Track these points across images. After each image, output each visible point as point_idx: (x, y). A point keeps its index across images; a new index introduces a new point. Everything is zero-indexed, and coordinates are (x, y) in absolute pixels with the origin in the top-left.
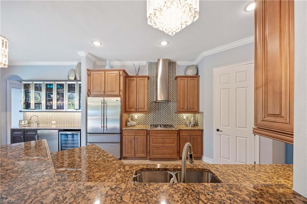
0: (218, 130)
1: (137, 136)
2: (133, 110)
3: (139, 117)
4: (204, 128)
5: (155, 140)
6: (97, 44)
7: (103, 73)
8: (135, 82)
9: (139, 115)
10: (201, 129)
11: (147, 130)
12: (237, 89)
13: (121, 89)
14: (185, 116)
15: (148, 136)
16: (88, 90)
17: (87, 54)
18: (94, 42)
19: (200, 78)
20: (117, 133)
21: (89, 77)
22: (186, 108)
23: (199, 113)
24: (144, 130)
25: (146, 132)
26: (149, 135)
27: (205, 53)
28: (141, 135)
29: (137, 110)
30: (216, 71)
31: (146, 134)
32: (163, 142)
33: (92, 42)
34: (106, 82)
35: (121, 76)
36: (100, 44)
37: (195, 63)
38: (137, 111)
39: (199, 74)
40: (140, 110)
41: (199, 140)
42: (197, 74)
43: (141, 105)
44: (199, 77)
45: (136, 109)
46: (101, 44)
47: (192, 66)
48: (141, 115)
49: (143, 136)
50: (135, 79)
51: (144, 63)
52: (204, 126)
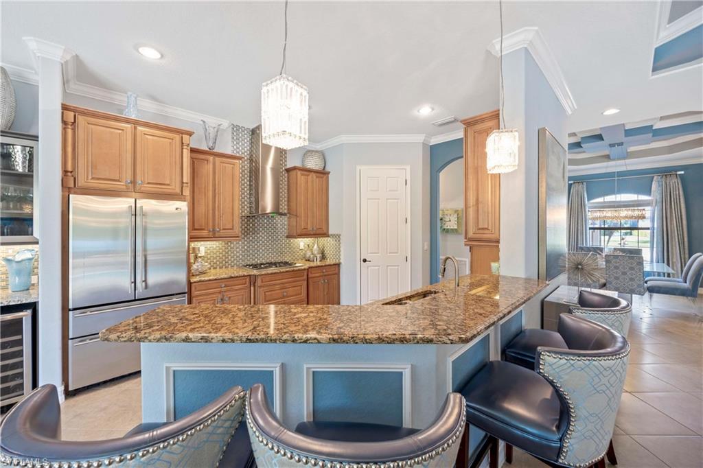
0: (365, 261)
1: (227, 293)
2: (206, 233)
3: (209, 251)
4: (341, 261)
5: (270, 293)
6: (150, 53)
7: (129, 127)
8: (211, 165)
9: (209, 246)
10: (334, 262)
11: (250, 276)
12: (389, 201)
13: (185, 181)
14: (302, 243)
15: (252, 288)
16: (65, 172)
17: (68, 57)
18: (140, 47)
19: (329, 175)
20: (177, 294)
21: (70, 131)
23: (328, 236)
24: (244, 276)
25: (248, 280)
26: (254, 286)
27: (345, 139)
28: (236, 290)
29: (214, 234)
30: (366, 170)
31: (248, 284)
32: (285, 294)
33: (136, 48)
34: (138, 156)
35: (185, 147)
36: (159, 56)
37: (320, 147)
38: (215, 236)
39: (328, 169)
40: (223, 233)
41: (335, 282)
42: (324, 168)
43: (226, 222)
44: (328, 173)
45: (214, 230)
46: (162, 56)
47: (316, 151)
48: (215, 246)
49: (240, 289)
50: (211, 158)
51: (224, 124)
52: (342, 257)
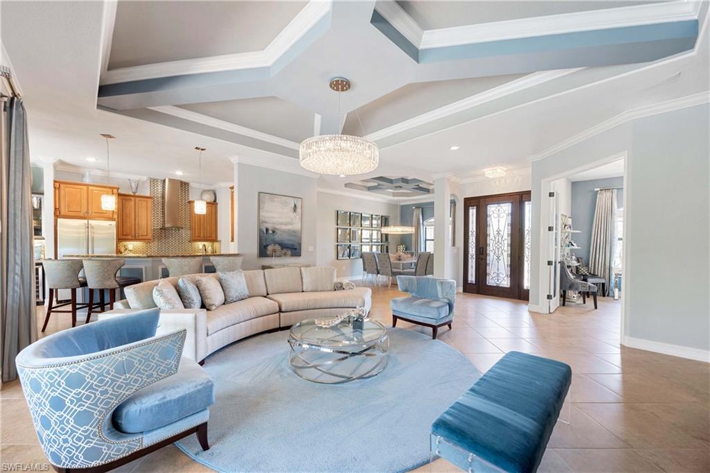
2: (130, 237)
3: (135, 247)
7: (85, 187)
8: (132, 203)
9: (135, 244)
14: (200, 245)
16: (56, 209)
17: (56, 160)
19: (218, 206)
21: (57, 192)
22: (202, 235)
23: (217, 242)
34: (90, 200)
37: (213, 188)
38: (135, 239)
39: (217, 201)
40: (140, 238)
42: (215, 201)
43: (142, 231)
44: (217, 204)
45: (135, 235)
47: (209, 191)
48: (139, 245)
50: (133, 199)
51: (145, 178)
